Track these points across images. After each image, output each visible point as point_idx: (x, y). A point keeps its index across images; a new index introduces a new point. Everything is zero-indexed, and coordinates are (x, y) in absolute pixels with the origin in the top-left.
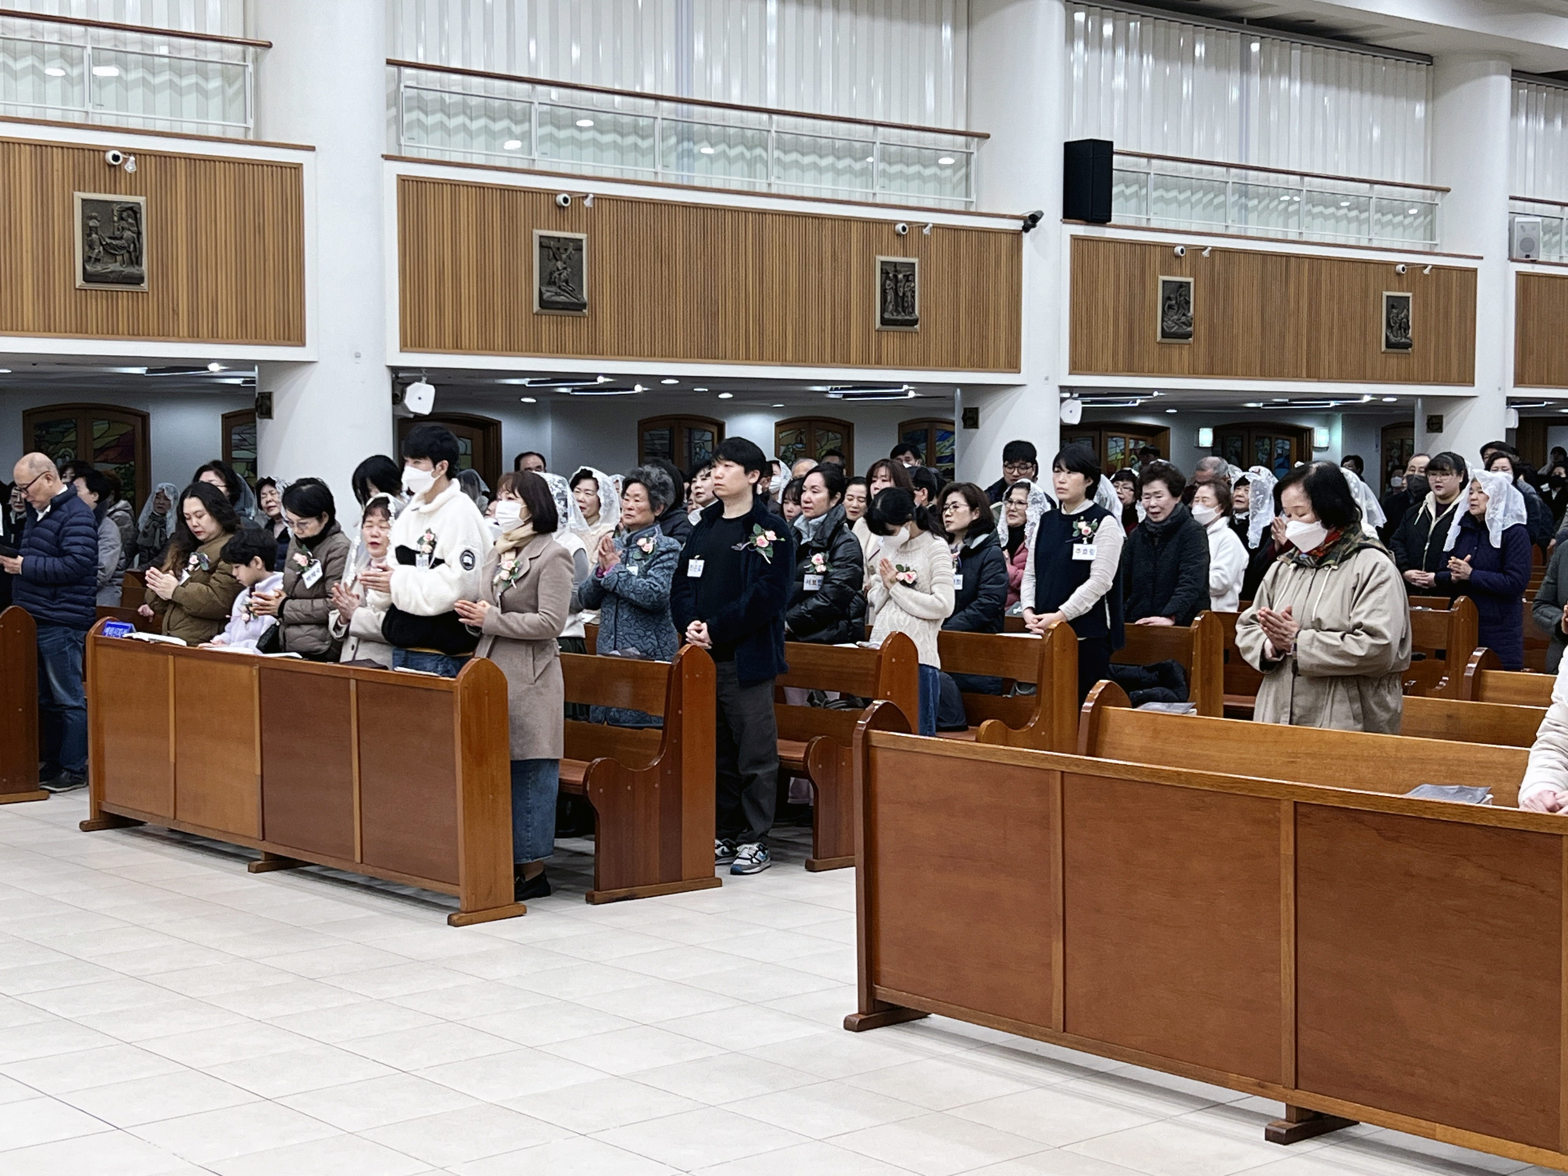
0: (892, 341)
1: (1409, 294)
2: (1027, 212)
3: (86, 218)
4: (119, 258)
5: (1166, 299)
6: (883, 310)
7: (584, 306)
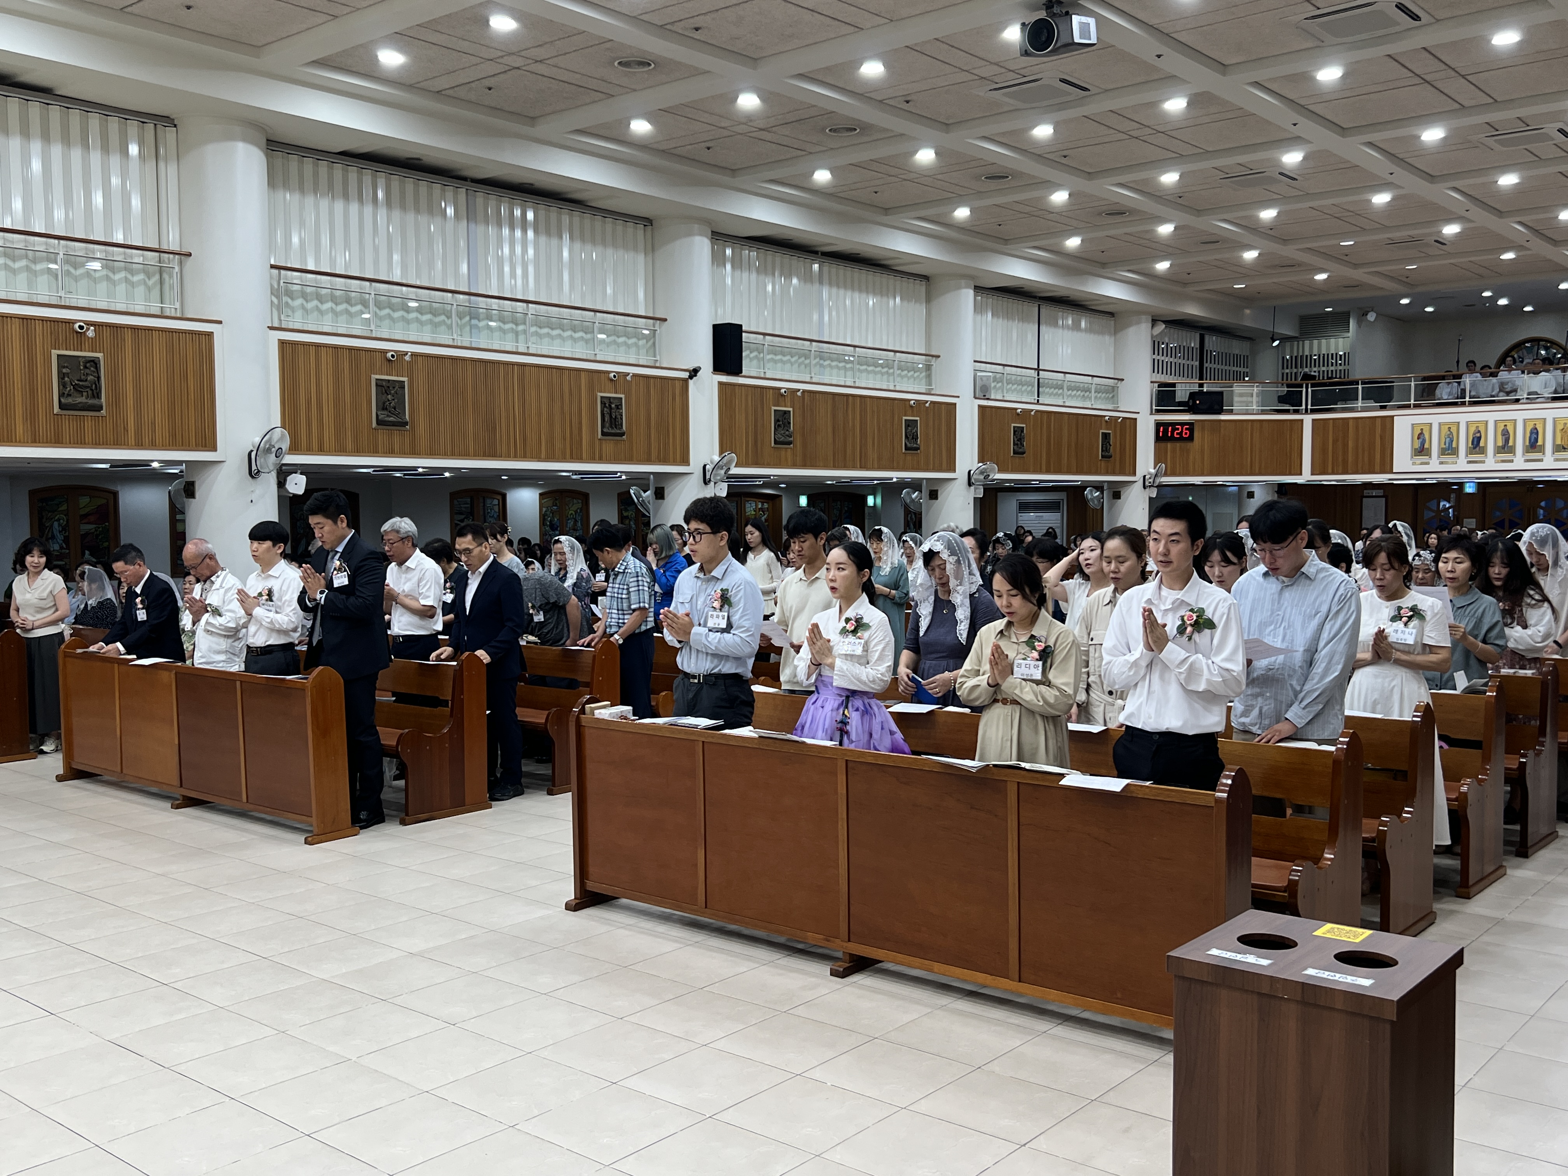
0: (609, 446)
1: (918, 419)
2: (691, 367)
3: (60, 367)
4: (85, 394)
5: (777, 421)
6: (603, 427)
7: (406, 423)
